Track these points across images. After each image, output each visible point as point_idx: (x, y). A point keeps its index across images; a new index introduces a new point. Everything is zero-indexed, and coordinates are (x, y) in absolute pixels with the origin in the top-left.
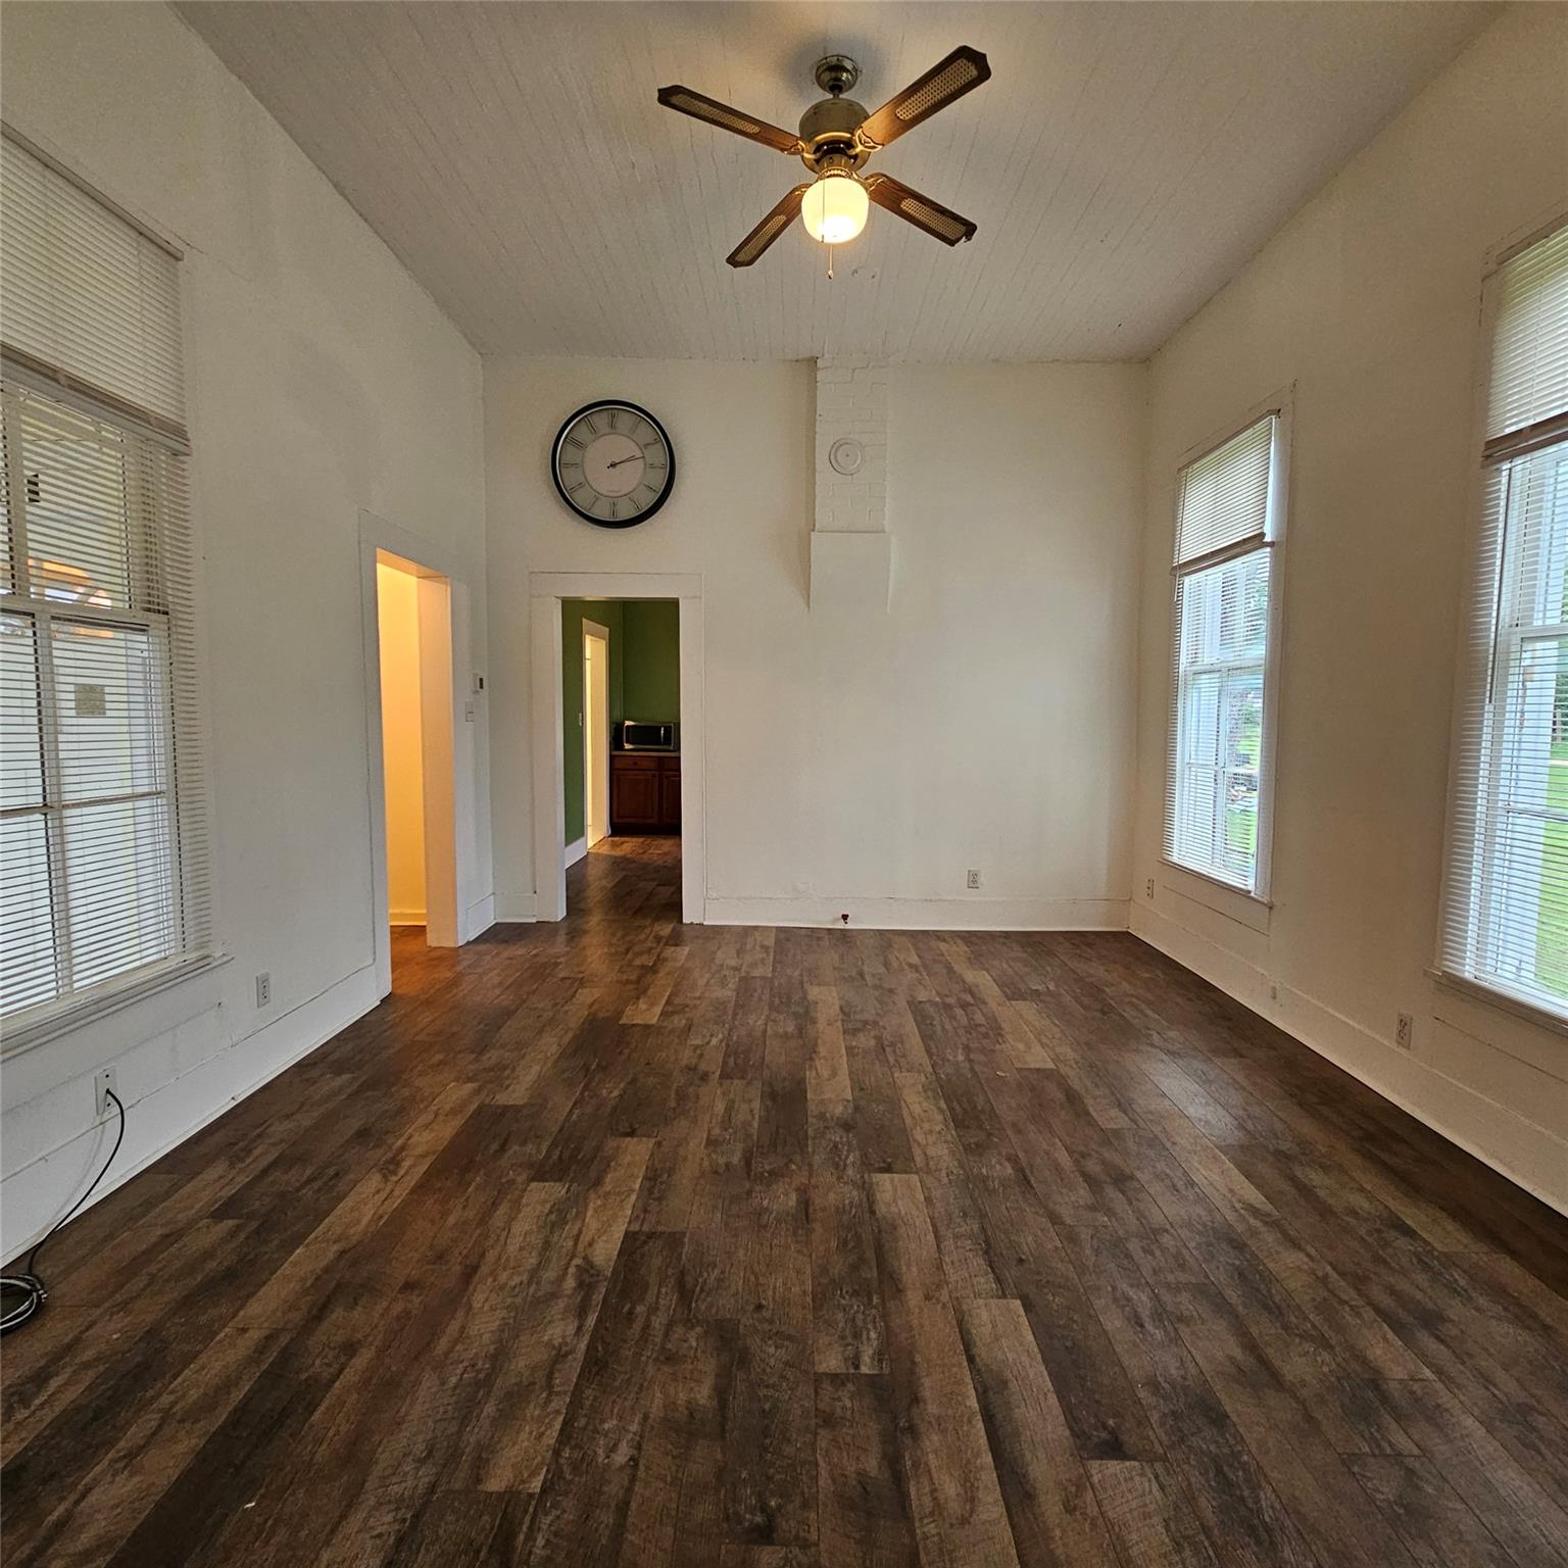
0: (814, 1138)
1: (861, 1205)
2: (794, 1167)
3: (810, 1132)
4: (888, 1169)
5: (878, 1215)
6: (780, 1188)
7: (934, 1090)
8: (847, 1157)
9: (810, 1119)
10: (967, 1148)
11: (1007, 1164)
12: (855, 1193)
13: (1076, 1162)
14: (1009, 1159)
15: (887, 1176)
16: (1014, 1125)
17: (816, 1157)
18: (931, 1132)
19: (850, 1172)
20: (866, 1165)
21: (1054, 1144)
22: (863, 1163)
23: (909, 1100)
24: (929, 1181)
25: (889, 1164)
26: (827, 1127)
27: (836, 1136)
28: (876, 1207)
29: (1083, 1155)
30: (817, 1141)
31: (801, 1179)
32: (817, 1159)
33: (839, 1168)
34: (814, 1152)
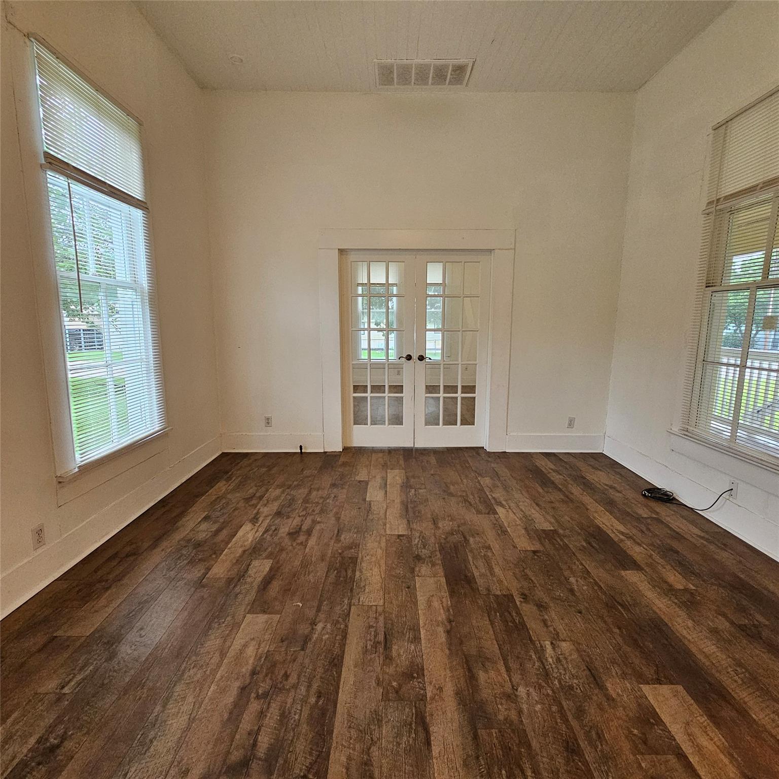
0: (436, 551)
1: (413, 523)
2: (443, 536)
3: (438, 553)
4: (399, 536)
5: (406, 520)
6: (448, 529)
7: (359, 587)
8: (419, 541)
9: (440, 562)
12: (415, 527)
13: (308, 540)
15: (400, 533)
17: (434, 542)
18: (372, 556)
19: (418, 535)
20: (409, 538)
21: (311, 549)
22: (411, 538)
23: (378, 578)
24: (382, 532)
25: (398, 538)
26: (430, 557)
27: (424, 552)
28: (406, 522)
30: (434, 549)
31: (439, 532)
32: (433, 540)
33: (422, 537)
34: (435, 544)
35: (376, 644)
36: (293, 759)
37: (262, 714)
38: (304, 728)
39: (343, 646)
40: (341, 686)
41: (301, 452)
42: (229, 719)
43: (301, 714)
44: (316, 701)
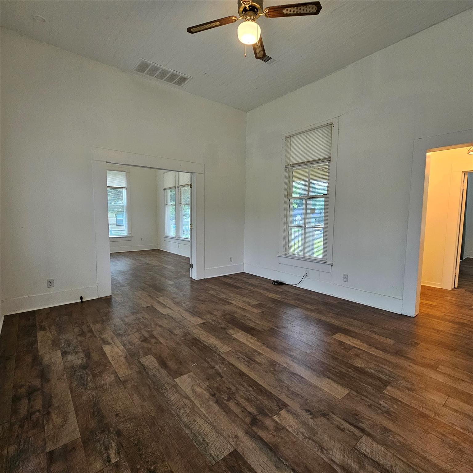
0: (227, 324)
3: (229, 324)
4: (203, 323)
9: (234, 327)
10: (189, 334)
11: (177, 333)
13: (158, 340)
14: (177, 335)
16: (180, 345)
18: (202, 335)
20: (209, 323)
21: (166, 343)
23: (217, 341)
24: (193, 324)
26: (228, 326)
27: (223, 326)
29: (156, 343)
30: (225, 323)
35: (248, 362)
36: (269, 407)
37: (238, 404)
38: (260, 397)
39: (237, 368)
40: (255, 380)
41: (82, 302)
42: (227, 413)
43: (253, 395)
44: (252, 388)
